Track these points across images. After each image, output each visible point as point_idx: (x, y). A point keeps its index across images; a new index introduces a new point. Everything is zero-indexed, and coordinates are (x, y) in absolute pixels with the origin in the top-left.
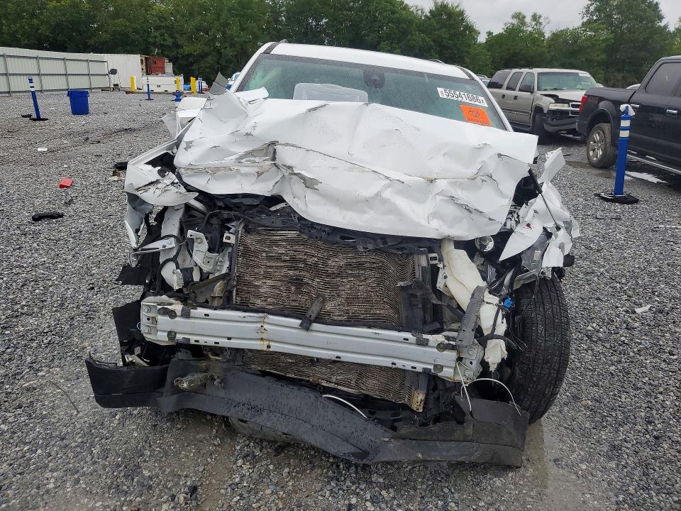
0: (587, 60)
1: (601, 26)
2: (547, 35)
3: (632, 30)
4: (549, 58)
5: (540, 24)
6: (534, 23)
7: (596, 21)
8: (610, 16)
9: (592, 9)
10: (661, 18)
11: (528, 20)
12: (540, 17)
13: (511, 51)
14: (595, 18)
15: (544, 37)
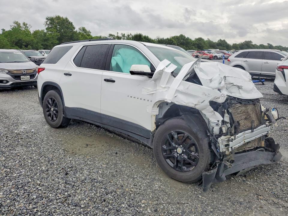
0: (51, 43)
1: (54, 30)
2: (32, 32)
3: (66, 32)
4: (36, 42)
5: (28, 27)
6: (24, 27)
7: (51, 28)
8: (56, 26)
9: (48, 23)
10: (74, 28)
11: (22, 25)
12: (27, 24)
13: (18, 39)
14: (50, 27)
15: (31, 33)
